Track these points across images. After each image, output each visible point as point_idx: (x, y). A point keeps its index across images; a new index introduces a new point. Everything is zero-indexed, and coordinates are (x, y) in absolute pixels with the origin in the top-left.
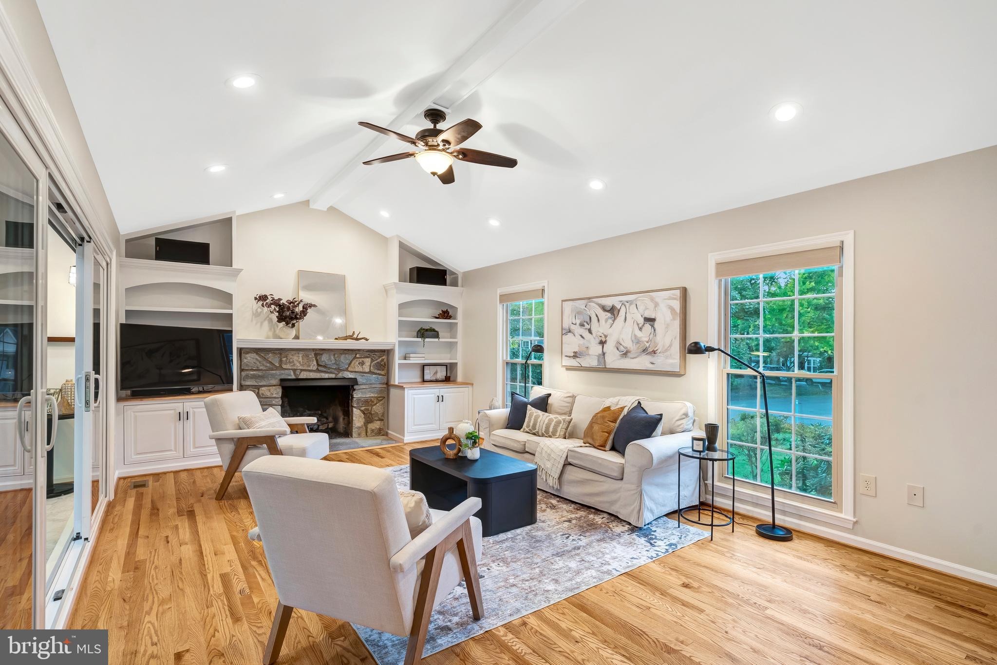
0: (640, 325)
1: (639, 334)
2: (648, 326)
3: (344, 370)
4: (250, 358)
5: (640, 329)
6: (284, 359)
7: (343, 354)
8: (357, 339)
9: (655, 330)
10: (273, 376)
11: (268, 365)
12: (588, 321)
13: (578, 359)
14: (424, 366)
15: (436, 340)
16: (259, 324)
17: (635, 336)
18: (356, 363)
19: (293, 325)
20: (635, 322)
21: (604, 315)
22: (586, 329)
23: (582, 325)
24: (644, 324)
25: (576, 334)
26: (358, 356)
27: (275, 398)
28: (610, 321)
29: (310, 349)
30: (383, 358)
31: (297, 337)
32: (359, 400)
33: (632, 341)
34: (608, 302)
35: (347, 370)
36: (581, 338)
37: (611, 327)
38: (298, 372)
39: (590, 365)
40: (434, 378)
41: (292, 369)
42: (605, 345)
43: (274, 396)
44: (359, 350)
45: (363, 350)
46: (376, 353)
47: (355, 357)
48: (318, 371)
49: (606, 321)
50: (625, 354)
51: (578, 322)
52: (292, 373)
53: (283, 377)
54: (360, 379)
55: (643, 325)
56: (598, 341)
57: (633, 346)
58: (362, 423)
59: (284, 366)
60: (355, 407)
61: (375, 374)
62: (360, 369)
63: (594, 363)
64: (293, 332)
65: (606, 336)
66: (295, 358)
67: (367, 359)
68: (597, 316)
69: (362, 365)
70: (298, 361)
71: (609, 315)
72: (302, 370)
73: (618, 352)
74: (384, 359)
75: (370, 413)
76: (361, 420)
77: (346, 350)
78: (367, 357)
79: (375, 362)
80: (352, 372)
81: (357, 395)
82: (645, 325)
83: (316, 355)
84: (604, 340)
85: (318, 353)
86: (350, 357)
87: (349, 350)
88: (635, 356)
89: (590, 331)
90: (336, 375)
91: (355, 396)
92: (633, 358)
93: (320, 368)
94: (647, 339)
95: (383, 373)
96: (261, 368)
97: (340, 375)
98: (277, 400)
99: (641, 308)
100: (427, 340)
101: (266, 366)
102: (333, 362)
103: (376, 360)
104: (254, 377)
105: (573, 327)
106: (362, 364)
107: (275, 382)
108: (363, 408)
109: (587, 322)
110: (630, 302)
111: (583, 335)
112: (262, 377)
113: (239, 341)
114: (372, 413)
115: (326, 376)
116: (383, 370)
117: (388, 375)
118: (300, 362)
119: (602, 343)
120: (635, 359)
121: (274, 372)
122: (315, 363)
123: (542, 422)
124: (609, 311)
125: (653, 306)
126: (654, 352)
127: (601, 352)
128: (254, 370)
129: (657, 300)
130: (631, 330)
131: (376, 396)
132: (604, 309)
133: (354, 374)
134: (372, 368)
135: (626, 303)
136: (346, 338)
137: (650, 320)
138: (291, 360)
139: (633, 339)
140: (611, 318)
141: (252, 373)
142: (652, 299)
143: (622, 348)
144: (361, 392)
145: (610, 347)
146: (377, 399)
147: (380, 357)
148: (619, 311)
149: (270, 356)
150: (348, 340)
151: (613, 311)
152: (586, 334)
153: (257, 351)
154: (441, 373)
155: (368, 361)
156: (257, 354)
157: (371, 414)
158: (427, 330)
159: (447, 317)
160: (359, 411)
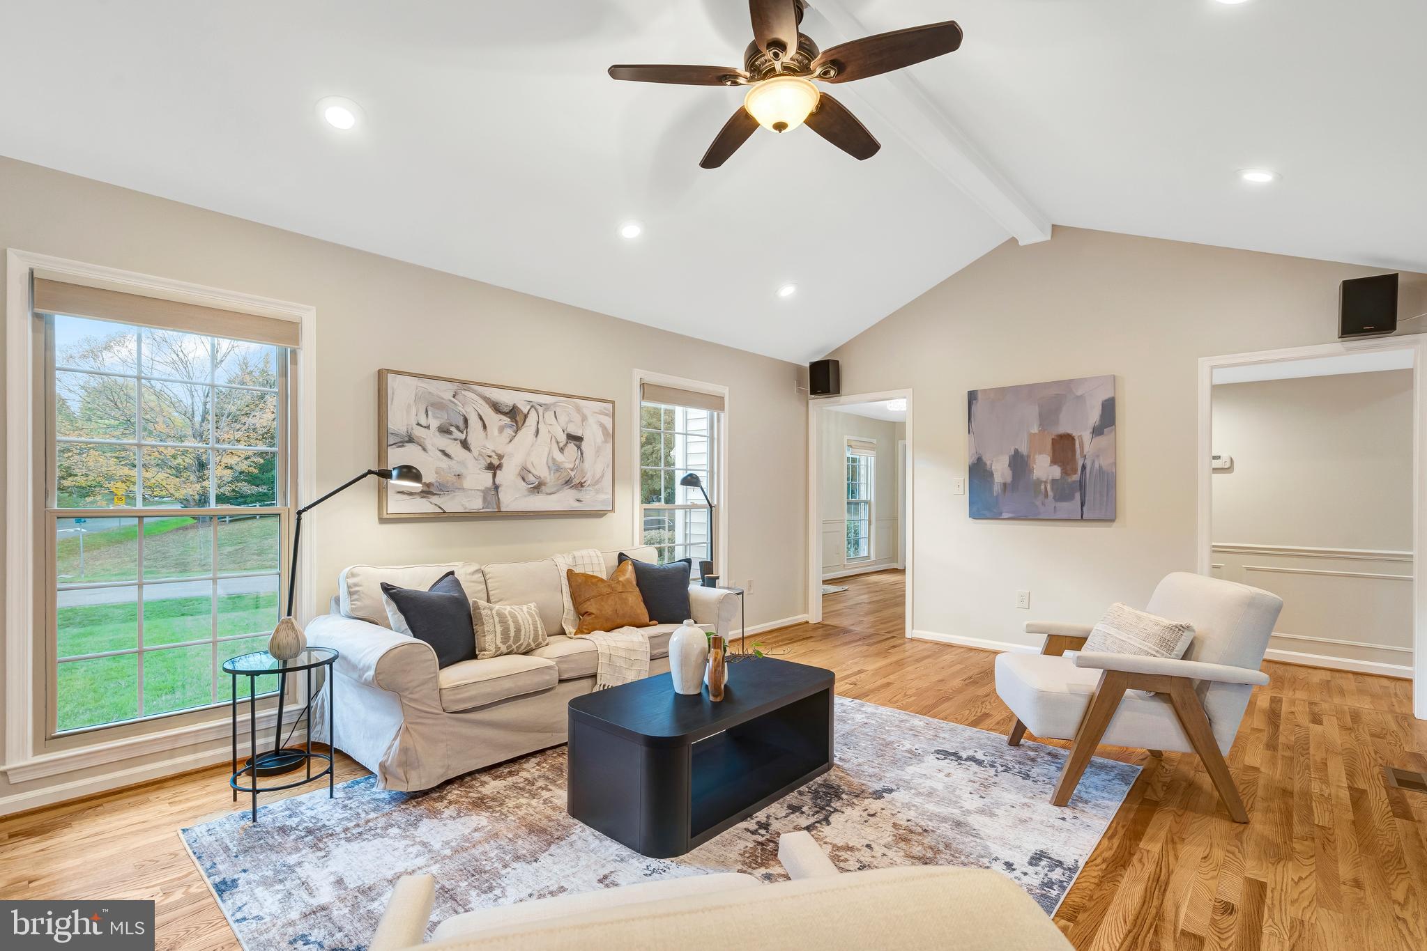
0: (561, 445)
1: (559, 457)
2: (572, 447)
5: (562, 450)
9: (582, 454)
12: (461, 425)
13: (435, 499)
17: (553, 459)
20: (553, 438)
21: (494, 420)
22: (456, 440)
23: (444, 430)
24: (567, 442)
25: (429, 447)
28: (509, 432)
33: (549, 467)
34: (507, 398)
36: (445, 458)
37: (511, 441)
39: (465, 509)
42: (498, 472)
49: (501, 429)
50: (537, 488)
51: (435, 424)
55: (566, 445)
56: (483, 463)
57: (550, 474)
63: (476, 504)
65: (500, 457)
68: (481, 418)
71: (506, 420)
73: (524, 484)
82: (569, 445)
84: (496, 462)
88: (553, 490)
89: (465, 444)
92: (550, 494)
94: (571, 466)
99: (563, 418)
105: (418, 432)
109: (458, 428)
110: (547, 407)
111: (448, 451)
119: (493, 468)
120: (552, 496)
124: (507, 413)
125: (580, 419)
126: (581, 485)
127: (489, 483)
129: (585, 411)
130: (547, 449)
132: (496, 407)
135: (538, 407)
137: (576, 439)
139: (551, 464)
140: (510, 426)
142: (578, 409)
143: (531, 478)
145: (507, 476)
148: (526, 416)
151: (514, 415)
152: (455, 449)
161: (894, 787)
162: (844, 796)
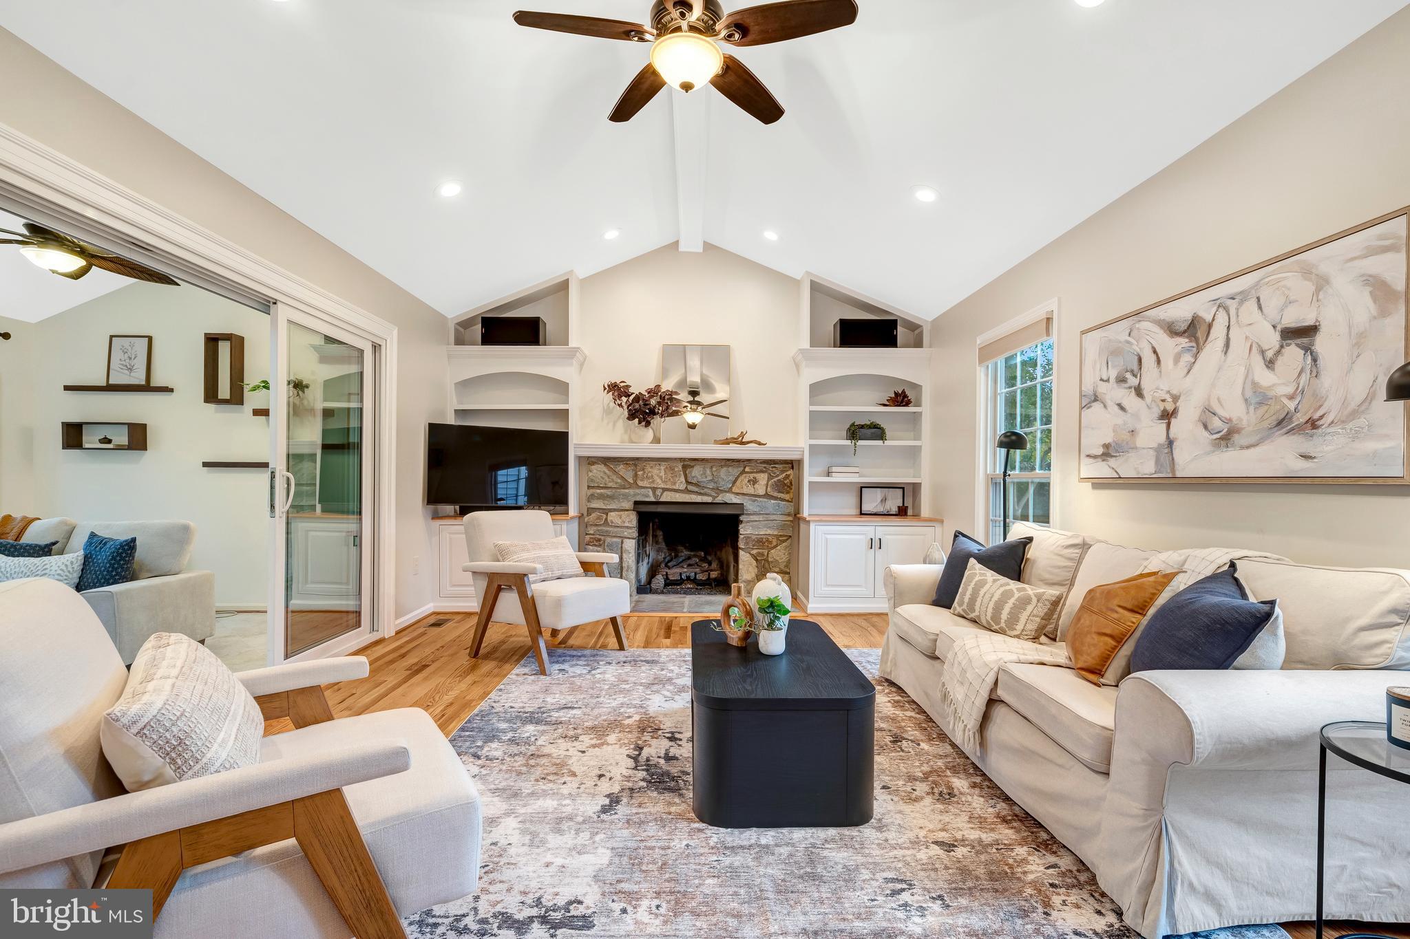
0: (1269, 354)
1: (1265, 378)
2: (1293, 352)
3: (726, 492)
4: (598, 471)
5: (1270, 364)
6: (640, 473)
7: (725, 466)
8: (742, 443)
9: (1315, 360)
10: (626, 496)
11: (619, 481)
12: (1135, 367)
13: (1112, 462)
14: (862, 487)
15: (879, 443)
16: (611, 424)
17: (1255, 385)
18: (744, 479)
19: (648, 424)
20: (1254, 348)
21: (1170, 346)
22: (1130, 388)
23: (1121, 380)
24: (1282, 347)
25: (1109, 403)
26: (747, 469)
27: (627, 527)
28: (1188, 358)
29: (676, 459)
30: (788, 473)
31: (656, 440)
32: (747, 538)
33: (1246, 400)
34: (1181, 312)
35: (730, 491)
36: (1121, 412)
37: (1188, 372)
38: (658, 492)
39: (1138, 473)
40: (880, 509)
41: (650, 488)
42: (1173, 421)
43: (627, 524)
44: (749, 460)
45: (756, 461)
46: (777, 466)
47: (743, 472)
48: (687, 491)
49: (1177, 359)
50: (1226, 438)
51: (1113, 374)
52: (651, 493)
53: (639, 498)
54: (749, 505)
55: (1278, 353)
56: (1157, 412)
57: (1248, 413)
58: (754, 575)
59: (640, 483)
60: (742, 549)
61: (776, 498)
62: (750, 490)
63: (1148, 468)
64: (649, 434)
65: (1176, 399)
66: (655, 471)
67: (762, 475)
68: (1155, 352)
69: (754, 485)
70: (658, 475)
71: (1183, 342)
72: (664, 490)
73: (1206, 434)
74: (789, 475)
75: (766, 560)
76: (751, 569)
77: (728, 460)
78: (762, 472)
79: (776, 479)
80: (737, 494)
81: (744, 530)
82: (1287, 350)
83: (685, 467)
84: (1170, 407)
85: (688, 464)
86: (735, 471)
87: (733, 460)
88: (1253, 440)
89: (1139, 392)
90: (714, 498)
91: (742, 531)
92: (1248, 447)
93: (690, 488)
94: (1290, 390)
95: (787, 497)
96: (610, 485)
97: (719, 499)
98: (630, 531)
99: (1272, 303)
100: (860, 443)
101: (616, 483)
102: (710, 478)
103: (778, 476)
104: (602, 497)
105: (1102, 388)
106: (754, 482)
107: (629, 505)
108: (754, 552)
109: (1132, 371)
110: (1241, 297)
111: (1125, 404)
112: (612, 497)
113: (577, 446)
114: (770, 560)
115: (699, 499)
116: (788, 493)
117: (797, 501)
118: (661, 478)
119: (1167, 416)
120: (1252, 450)
121: (627, 491)
122: (683, 479)
123: (987, 596)
124: (1185, 332)
125: (1310, 287)
126: (1313, 424)
127: (1162, 439)
128: (602, 488)
129: (1324, 268)
130: (1242, 369)
131: (776, 533)
132: (1172, 330)
133: (740, 497)
134: (769, 489)
135: (1229, 302)
136: (727, 442)
137: (1302, 334)
138: (650, 474)
139: (1249, 394)
140: (1188, 350)
141: (598, 491)
142: (1307, 272)
143: (1216, 423)
144: (752, 526)
145: (1184, 426)
146: (778, 539)
147: (783, 472)
148: (1210, 326)
149: (621, 468)
150: (731, 445)
151: (1194, 331)
152: (1130, 400)
153: (606, 461)
154: (893, 504)
155: (762, 478)
156: (605, 465)
157: (768, 561)
158: (862, 427)
159: (902, 402)
160: (748, 555)
161: (604, 816)
162: (644, 784)
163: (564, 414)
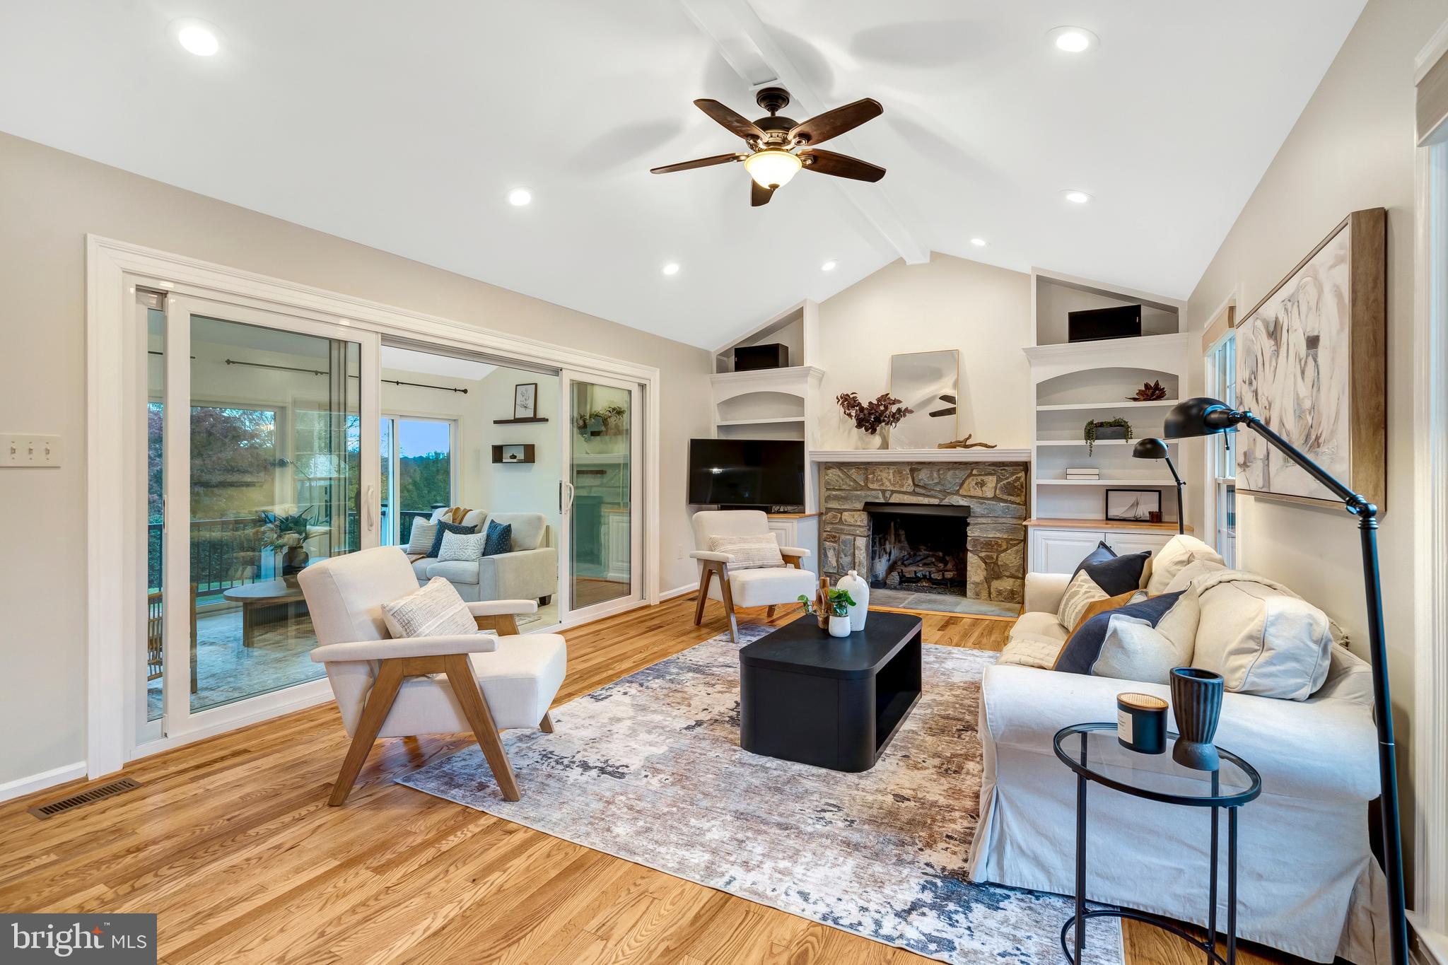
0: (1302, 364)
1: (1301, 389)
2: (1310, 363)
3: (954, 494)
4: (833, 474)
5: (1303, 373)
6: (871, 476)
7: (953, 469)
8: (966, 447)
9: (1318, 373)
10: (858, 498)
11: (852, 483)
14: (1107, 491)
15: (1122, 442)
16: (847, 432)
17: (1297, 396)
18: (971, 482)
19: (874, 431)
21: (1268, 349)
24: (1307, 357)
26: (975, 472)
27: (859, 526)
28: (1274, 362)
29: (903, 463)
30: (1018, 475)
31: (885, 445)
32: (975, 540)
34: (1271, 312)
35: (957, 493)
37: (1274, 378)
38: (888, 494)
39: (1257, 486)
40: (1130, 515)
41: (880, 490)
43: (859, 523)
44: (976, 463)
45: (984, 463)
46: (1006, 468)
47: (971, 475)
48: (914, 493)
49: (1270, 363)
52: (880, 495)
53: (870, 500)
54: (976, 508)
55: (1306, 363)
57: (1295, 426)
58: (982, 578)
59: (871, 486)
60: (971, 551)
61: (1005, 501)
62: (978, 493)
63: (1260, 483)
64: (877, 440)
66: (884, 475)
67: (991, 478)
68: (1263, 355)
69: (981, 487)
70: (888, 477)
71: (1273, 345)
72: (893, 492)
74: (1020, 478)
75: (996, 563)
76: (979, 571)
77: (956, 463)
78: (992, 474)
79: (1004, 482)
80: (965, 496)
81: (972, 532)
82: (1308, 361)
83: (912, 471)
85: (915, 467)
86: (962, 474)
87: (960, 463)
90: (942, 500)
91: (969, 533)
93: (918, 490)
94: (1309, 404)
95: (1017, 500)
96: (844, 487)
97: (946, 501)
98: (862, 529)
99: (1303, 309)
100: (1098, 442)
101: (850, 485)
102: (936, 481)
103: (1007, 478)
104: (836, 498)
106: (982, 484)
107: (860, 506)
108: (983, 554)
110: (1293, 300)
112: (845, 499)
113: (811, 453)
114: (999, 563)
115: (926, 501)
116: (1018, 495)
117: (1026, 503)
118: (890, 481)
121: (859, 493)
122: (910, 481)
124: (1273, 334)
125: (1316, 294)
127: (1265, 450)
128: (837, 490)
129: (1321, 275)
130: (1293, 376)
131: (1005, 536)
132: (1268, 332)
133: (968, 499)
134: (998, 491)
135: (1288, 305)
136: (952, 445)
137: (1314, 344)
138: (879, 478)
140: (1274, 354)
141: (834, 493)
142: (1316, 277)
144: (980, 529)
146: (1008, 543)
147: (1013, 474)
148: (1282, 329)
149: (853, 472)
150: (958, 449)
151: (1276, 332)
153: (841, 465)
154: (1148, 505)
155: (991, 481)
156: (840, 469)
157: (997, 564)
158: (1101, 425)
159: (1153, 394)
160: (976, 557)
161: (684, 731)
162: (727, 719)
163: (800, 425)
